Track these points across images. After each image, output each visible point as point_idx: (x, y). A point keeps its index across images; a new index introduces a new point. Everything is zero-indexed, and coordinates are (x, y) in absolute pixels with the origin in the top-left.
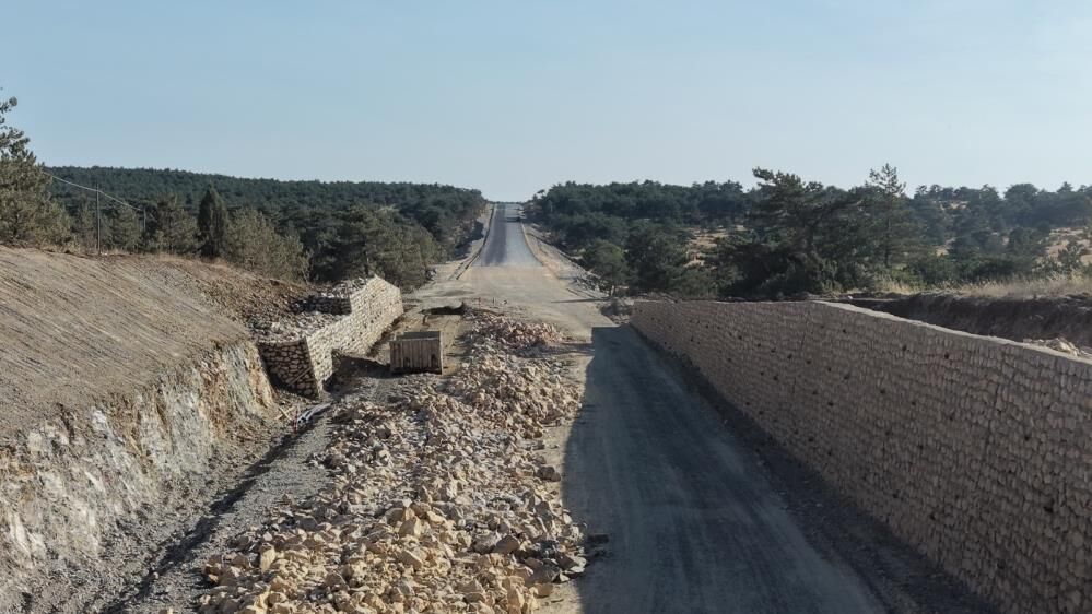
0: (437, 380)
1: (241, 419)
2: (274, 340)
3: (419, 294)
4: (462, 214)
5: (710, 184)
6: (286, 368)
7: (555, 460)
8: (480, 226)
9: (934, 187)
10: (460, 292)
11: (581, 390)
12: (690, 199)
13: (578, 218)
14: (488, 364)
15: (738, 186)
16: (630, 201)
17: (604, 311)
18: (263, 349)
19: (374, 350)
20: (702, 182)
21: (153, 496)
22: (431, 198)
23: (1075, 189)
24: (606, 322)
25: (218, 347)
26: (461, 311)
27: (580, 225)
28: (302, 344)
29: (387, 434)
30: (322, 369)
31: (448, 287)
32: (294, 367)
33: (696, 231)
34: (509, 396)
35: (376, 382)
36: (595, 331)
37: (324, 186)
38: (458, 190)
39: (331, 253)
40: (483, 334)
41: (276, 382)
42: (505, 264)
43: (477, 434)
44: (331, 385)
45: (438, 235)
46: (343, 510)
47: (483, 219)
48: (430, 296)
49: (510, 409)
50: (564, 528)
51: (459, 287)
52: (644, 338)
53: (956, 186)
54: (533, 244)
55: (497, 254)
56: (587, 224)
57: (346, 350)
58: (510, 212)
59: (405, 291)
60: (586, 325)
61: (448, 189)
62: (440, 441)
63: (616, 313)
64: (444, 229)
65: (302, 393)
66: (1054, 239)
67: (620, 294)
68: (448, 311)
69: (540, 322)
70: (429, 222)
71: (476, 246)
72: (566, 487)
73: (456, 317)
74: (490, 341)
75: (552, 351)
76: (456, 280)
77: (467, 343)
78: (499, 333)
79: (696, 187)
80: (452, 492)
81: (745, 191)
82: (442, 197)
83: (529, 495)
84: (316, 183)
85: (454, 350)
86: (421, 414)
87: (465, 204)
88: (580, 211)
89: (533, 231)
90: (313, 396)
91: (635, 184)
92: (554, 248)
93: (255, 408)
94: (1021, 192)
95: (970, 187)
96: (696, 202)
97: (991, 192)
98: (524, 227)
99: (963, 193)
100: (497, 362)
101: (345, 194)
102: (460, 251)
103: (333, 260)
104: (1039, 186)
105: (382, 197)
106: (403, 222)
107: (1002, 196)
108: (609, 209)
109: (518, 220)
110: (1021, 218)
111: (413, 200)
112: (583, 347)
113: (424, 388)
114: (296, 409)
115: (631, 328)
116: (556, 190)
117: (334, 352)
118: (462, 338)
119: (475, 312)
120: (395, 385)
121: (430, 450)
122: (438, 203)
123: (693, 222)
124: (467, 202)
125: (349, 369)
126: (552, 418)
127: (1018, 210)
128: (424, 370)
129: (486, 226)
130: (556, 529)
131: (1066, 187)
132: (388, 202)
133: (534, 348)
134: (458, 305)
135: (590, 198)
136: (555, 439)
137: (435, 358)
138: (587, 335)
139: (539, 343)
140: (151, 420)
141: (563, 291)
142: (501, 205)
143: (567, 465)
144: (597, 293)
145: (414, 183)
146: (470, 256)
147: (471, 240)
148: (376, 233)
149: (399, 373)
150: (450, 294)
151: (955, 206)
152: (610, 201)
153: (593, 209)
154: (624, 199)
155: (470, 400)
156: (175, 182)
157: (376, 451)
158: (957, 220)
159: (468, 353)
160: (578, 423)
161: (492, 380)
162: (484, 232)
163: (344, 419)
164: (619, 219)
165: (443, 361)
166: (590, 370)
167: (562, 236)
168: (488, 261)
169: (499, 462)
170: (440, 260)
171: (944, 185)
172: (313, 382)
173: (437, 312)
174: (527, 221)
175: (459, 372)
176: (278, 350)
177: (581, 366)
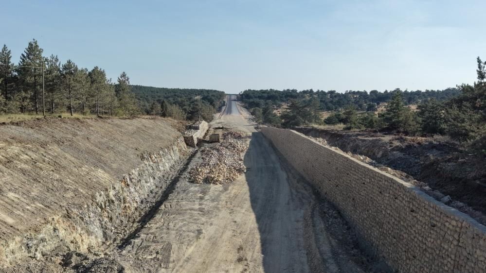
0: (219, 144)
1: (182, 151)
2: (187, 136)
3: (211, 123)
4: (219, 99)
5: (288, 90)
6: (189, 142)
7: (243, 158)
8: (224, 102)
9: (350, 91)
10: (221, 123)
11: (248, 146)
12: (282, 94)
13: (251, 100)
14: (230, 141)
15: (296, 91)
16: (266, 95)
17: (255, 128)
18: (184, 137)
19: (204, 137)
20: (286, 89)
21: (174, 163)
22: (210, 95)
23: (389, 92)
24: (256, 131)
25: (178, 137)
26: (222, 128)
27: (252, 102)
28: (192, 137)
29: (212, 154)
30: (196, 142)
31: (218, 121)
32: (191, 141)
33: (283, 104)
34: (234, 147)
35: (207, 144)
36: (253, 133)
37: (180, 90)
38: (218, 91)
39: (190, 113)
40: (228, 134)
41: (187, 144)
42: (232, 114)
43: (228, 154)
44: (197, 145)
45: (214, 106)
46: (209, 164)
47: (225, 100)
48: (214, 124)
49: (234, 149)
50: (243, 166)
51: (220, 121)
52: (263, 135)
53: (356, 91)
54: (239, 108)
55: (229, 111)
56: (253, 102)
57: (200, 138)
58: (233, 98)
59: (208, 122)
60: (251, 132)
61: (215, 91)
62: (222, 155)
63: (258, 129)
64: (215, 104)
65: (192, 146)
66: (380, 106)
67: (259, 123)
68: (219, 128)
69: (240, 131)
70: (212, 103)
71: (224, 108)
72: (244, 162)
73: (221, 130)
74: (229, 136)
75: (243, 138)
76: (220, 119)
77: (225, 136)
78: (231, 134)
79: (284, 91)
80: (226, 161)
81: (298, 92)
82: (214, 94)
83: (238, 162)
84: (178, 89)
85: (222, 138)
86: (218, 150)
87: (220, 96)
88: (252, 98)
89: (239, 103)
90: (194, 147)
91: (267, 90)
92: (245, 109)
93: (184, 149)
94: (374, 92)
95: (360, 91)
96: (284, 96)
97: (366, 92)
98: (237, 102)
99: (358, 92)
100: (231, 140)
101: (187, 93)
102: (219, 110)
103: (190, 115)
104: (379, 91)
105: (197, 93)
106: (205, 103)
107: (369, 93)
108: (260, 97)
109: (235, 100)
110: (373, 100)
111: (206, 94)
112: (249, 137)
113: (217, 145)
114: (191, 150)
115: (261, 132)
116: (245, 92)
117: (197, 138)
118: (223, 135)
119: (226, 128)
120: (211, 145)
121: (220, 156)
122: (213, 96)
123: (283, 101)
124: (221, 95)
125: (201, 142)
126: (242, 151)
127: (372, 97)
128: (216, 142)
129: (226, 102)
130: (242, 167)
131: (386, 91)
132: (199, 95)
133: (239, 137)
134: (221, 127)
135: (255, 95)
136: (242, 155)
137: (218, 139)
138: (251, 134)
139: (240, 136)
140: (172, 151)
141: (246, 122)
142: (230, 95)
143: (245, 159)
144: (254, 123)
145: (206, 89)
146: (222, 111)
147: (222, 106)
148: (201, 109)
149: (211, 142)
150: (219, 123)
151: (355, 96)
152: (260, 95)
153: (255, 97)
154: (264, 95)
155: (227, 148)
156: (139, 89)
157: (211, 156)
158: (355, 100)
159: (225, 138)
160: (247, 152)
161: (231, 144)
162: (226, 104)
163: (203, 151)
164: (262, 100)
165: (220, 140)
166: (251, 142)
167: (247, 105)
168: (227, 113)
169: (233, 158)
170: (215, 113)
171: (353, 90)
172: (194, 144)
173: (216, 128)
174: (238, 101)
175: (223, 142)
176: (187, 138)
177: (249, 141)
